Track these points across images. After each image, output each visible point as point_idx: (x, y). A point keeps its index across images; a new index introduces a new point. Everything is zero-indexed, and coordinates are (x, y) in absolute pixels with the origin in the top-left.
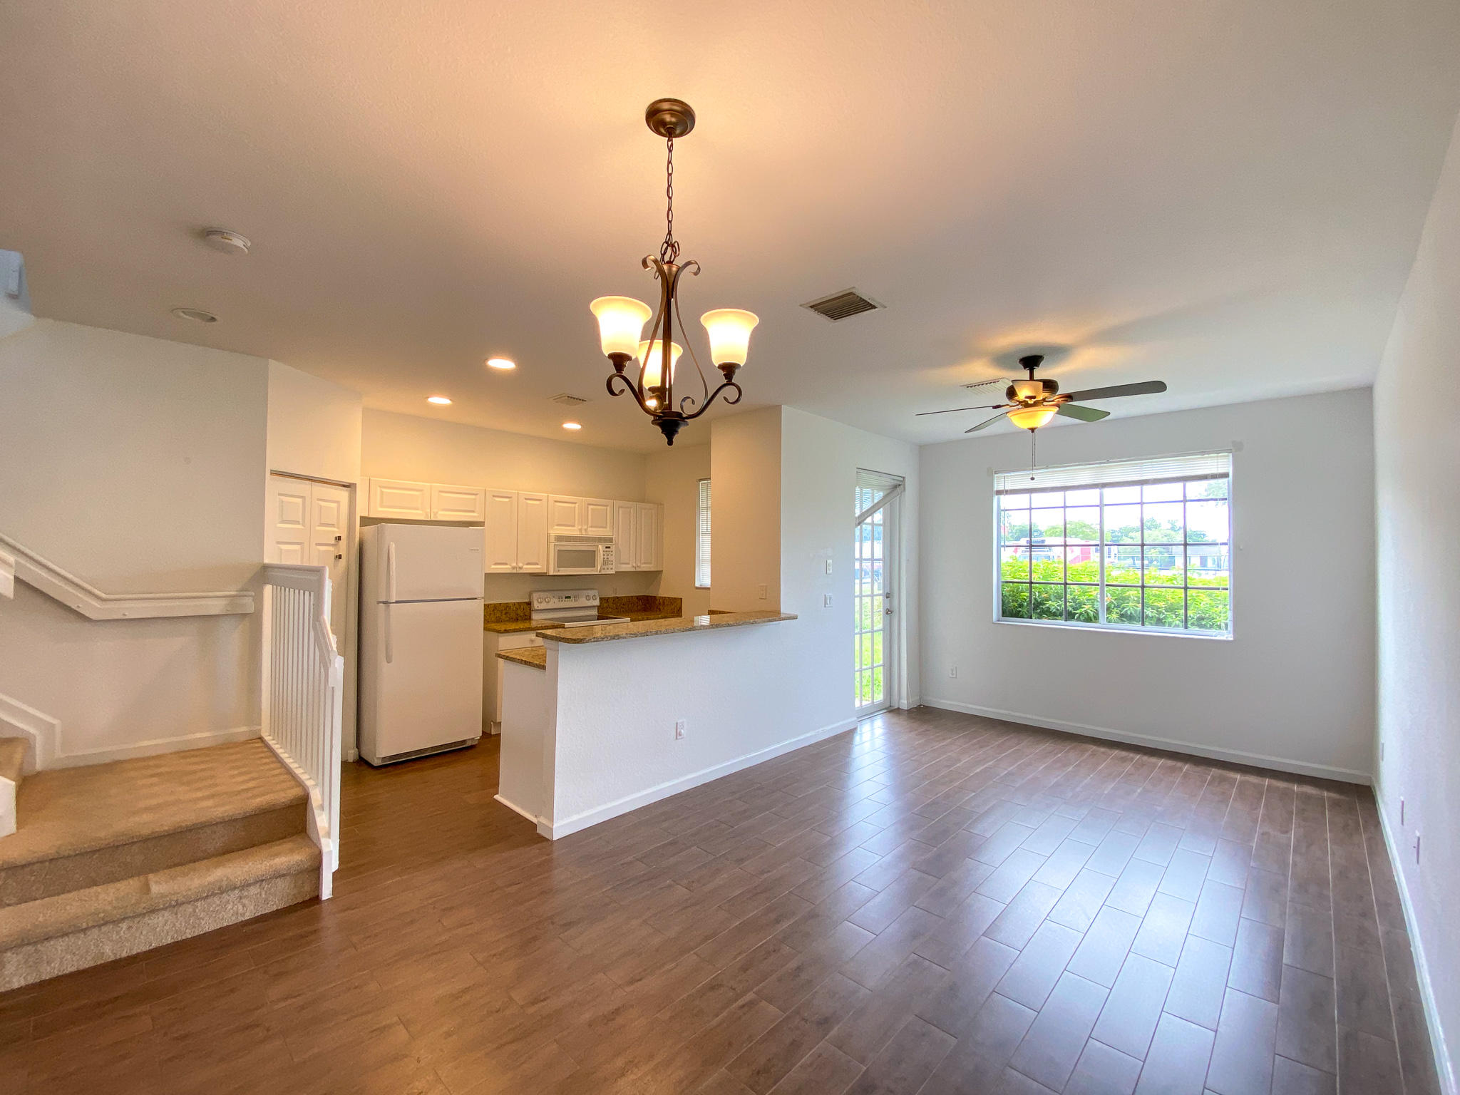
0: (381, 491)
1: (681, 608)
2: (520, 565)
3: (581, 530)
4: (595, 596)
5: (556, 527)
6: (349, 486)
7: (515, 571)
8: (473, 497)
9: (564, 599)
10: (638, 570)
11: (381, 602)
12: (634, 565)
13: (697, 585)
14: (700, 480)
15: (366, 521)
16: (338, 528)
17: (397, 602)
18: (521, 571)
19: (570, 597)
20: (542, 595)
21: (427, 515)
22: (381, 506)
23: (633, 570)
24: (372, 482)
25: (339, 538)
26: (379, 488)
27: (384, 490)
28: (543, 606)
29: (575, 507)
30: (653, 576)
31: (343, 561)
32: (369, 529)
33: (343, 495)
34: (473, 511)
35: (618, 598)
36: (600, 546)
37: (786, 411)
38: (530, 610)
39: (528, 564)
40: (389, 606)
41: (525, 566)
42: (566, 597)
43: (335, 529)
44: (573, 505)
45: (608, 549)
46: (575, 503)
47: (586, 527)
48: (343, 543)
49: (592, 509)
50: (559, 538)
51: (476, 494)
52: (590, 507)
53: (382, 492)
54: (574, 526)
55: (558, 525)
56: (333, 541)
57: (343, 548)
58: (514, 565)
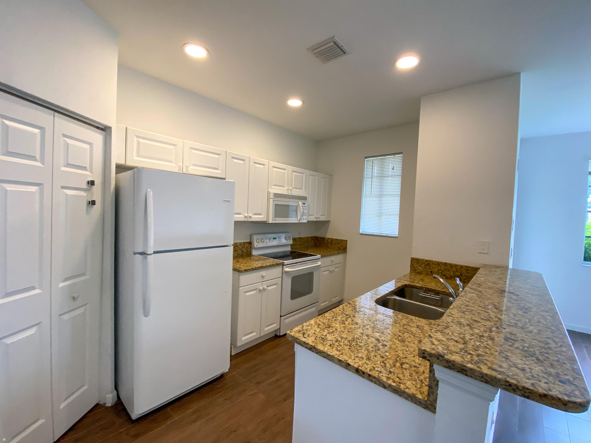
0: (138, 140)
1: (346, 247)
2: (250, 215)
3: (288, 190)
4: (290, 237)
5: (273, 187)
6: (105, 129)
7: (246, 220)
8: (217, 156)
9: (272, 240)
10: (318, 220)
11: (138, 253)
12: (317, 217)
13: (361, 232)
14: (366, 158)
15: (121, 168)
16: (91, 172)
17: (155, 252)
18: (251, 220)
19: (276, 238)
20: (260, 237)
21: (180, 168)
22: (139, 155)
23: (316, 220)
24: (128, 131)
25: (92, 183)
26: (135, 138)
27: (141, 140)
28: (261, 245)
29: (285, 173)
30: (323, 224)
31: (97, 208)
32: (126, 175)
33: (97, 137)
34: (217, 169)
35: (301, 238)
36: (300, 203)
37: (523, 77)
38: (251, 248)
39: (255, 214)
40: (146, 258)
41: (253, 216)
42: (274, 239)
43: (88, 173)
44: (283, 171)
45: (304, 205)
46: (285, 170)
47: (291, 188)
48: (97, 188)
49: (295, 175)
50: (276, 195)
51: (219, 154)
52: (294, 173)
53: (139, 143)
54: (283, 187)
55: (274, 185)
56: (85, 186)
57: (97, 193)
58: (246, 215)
